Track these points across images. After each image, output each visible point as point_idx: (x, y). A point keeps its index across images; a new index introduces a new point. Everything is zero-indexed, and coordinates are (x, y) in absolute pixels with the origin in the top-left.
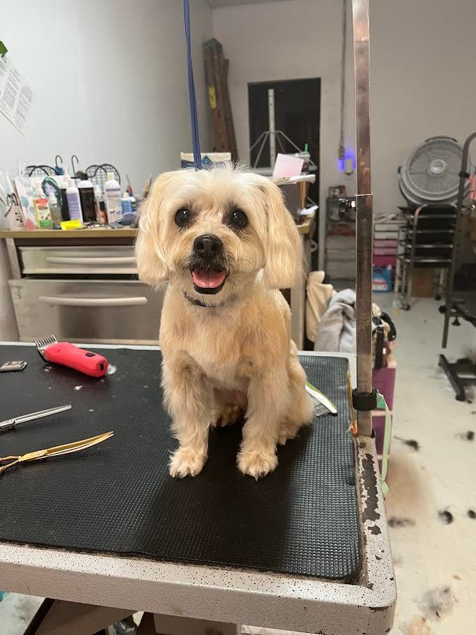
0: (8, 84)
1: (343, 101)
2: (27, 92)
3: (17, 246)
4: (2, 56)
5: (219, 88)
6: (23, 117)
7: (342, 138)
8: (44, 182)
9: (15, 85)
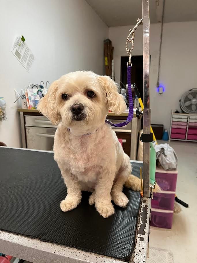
0: (25, 53)
1: (159, 64)
2: (32, 57)
3: (24, 115)
4: (23, 42)
5: (109, 58)
6: (30, 66)
7: (158, 79)
8: (38, 91)
9: (27, 53)
